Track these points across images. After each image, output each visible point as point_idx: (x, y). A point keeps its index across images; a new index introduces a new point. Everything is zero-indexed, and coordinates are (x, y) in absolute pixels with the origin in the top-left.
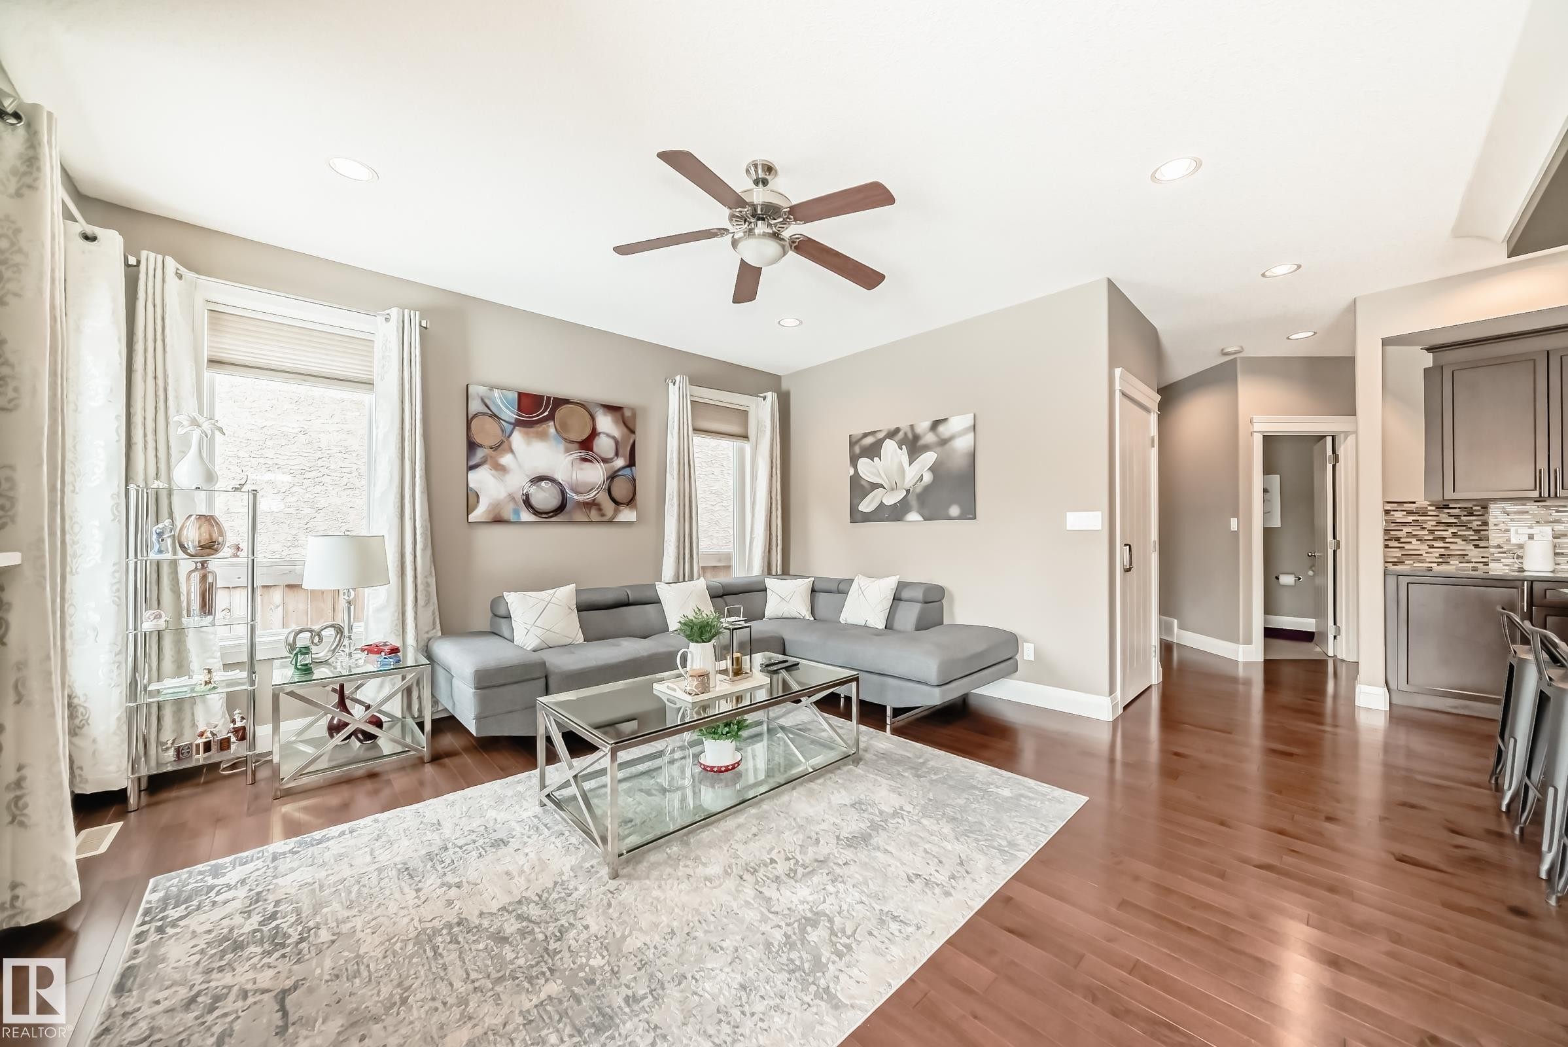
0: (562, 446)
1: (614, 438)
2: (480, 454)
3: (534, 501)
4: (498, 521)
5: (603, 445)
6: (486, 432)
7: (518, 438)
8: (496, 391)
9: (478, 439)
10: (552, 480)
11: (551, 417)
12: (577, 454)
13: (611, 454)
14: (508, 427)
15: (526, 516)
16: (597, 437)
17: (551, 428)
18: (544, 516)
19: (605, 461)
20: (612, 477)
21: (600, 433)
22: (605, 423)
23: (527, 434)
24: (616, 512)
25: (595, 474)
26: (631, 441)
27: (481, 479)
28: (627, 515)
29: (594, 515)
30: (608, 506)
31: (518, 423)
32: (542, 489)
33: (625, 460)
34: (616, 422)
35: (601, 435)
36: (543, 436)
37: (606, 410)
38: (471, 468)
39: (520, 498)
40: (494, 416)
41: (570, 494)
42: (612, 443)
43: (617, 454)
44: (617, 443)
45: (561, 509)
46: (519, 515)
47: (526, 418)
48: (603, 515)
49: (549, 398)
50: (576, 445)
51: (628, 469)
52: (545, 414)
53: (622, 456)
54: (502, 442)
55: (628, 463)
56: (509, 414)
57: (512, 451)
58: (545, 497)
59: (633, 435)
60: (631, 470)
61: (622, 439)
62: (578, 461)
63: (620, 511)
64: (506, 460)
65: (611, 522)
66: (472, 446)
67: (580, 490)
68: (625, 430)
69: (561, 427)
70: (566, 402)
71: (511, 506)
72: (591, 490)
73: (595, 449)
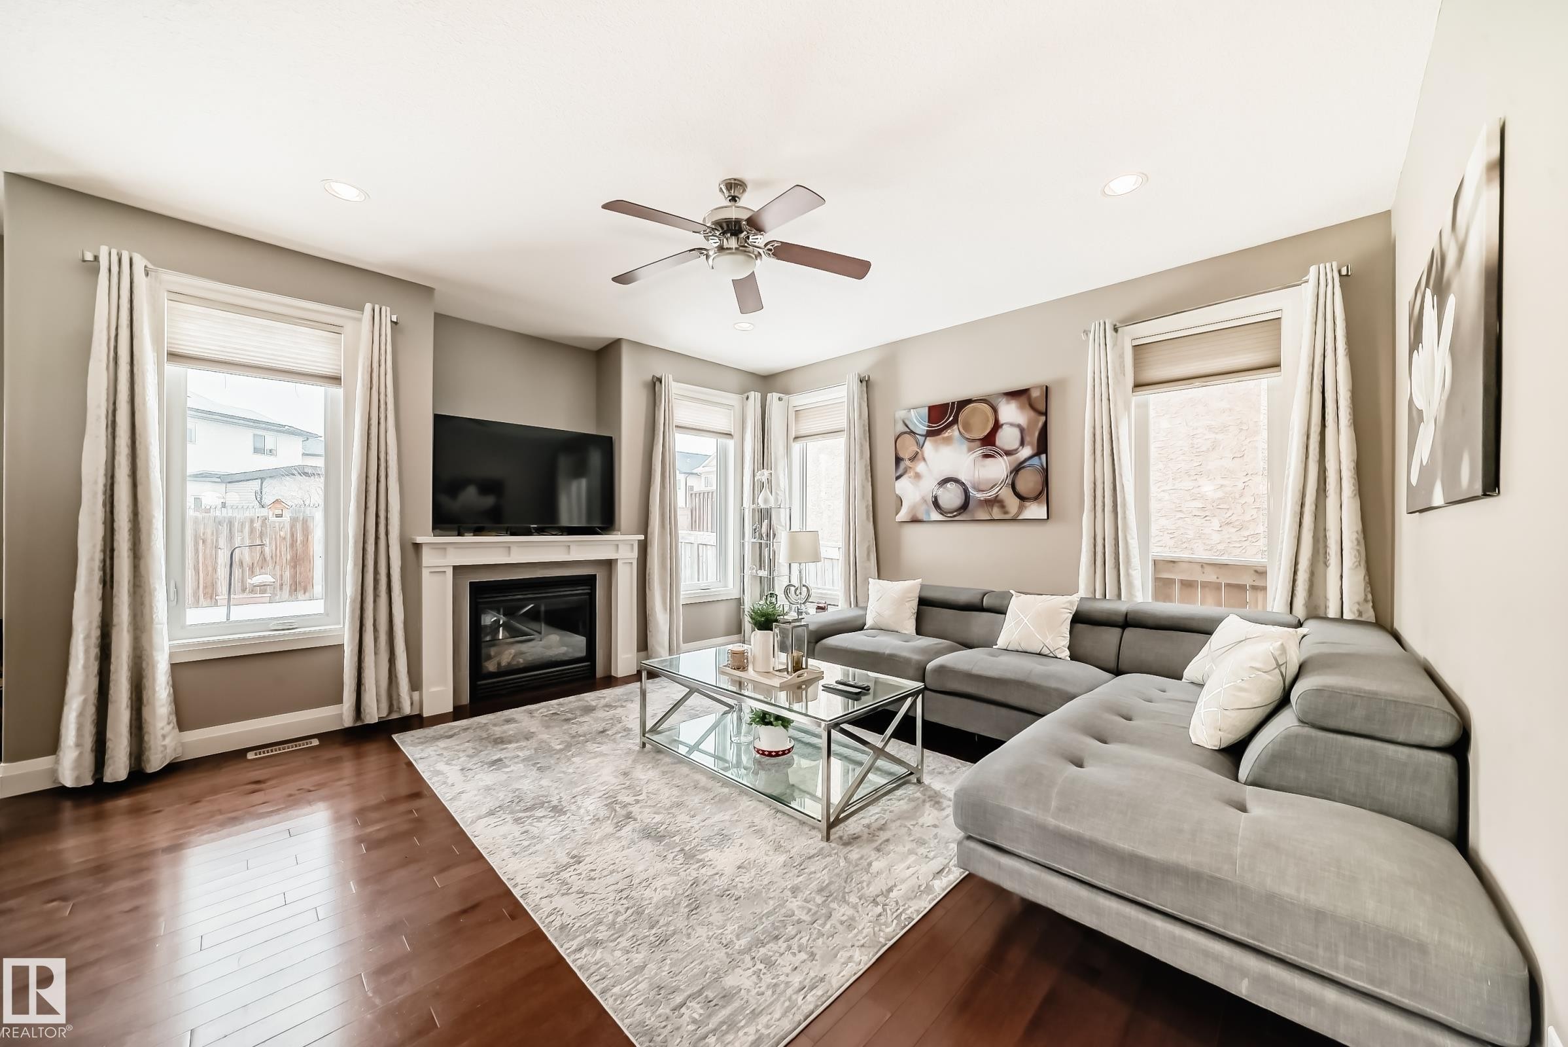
0: (965, 446)
1: (1019, 426)
2: (902, 466)
3: (941, 502)
4: (915, 521)
5: (1008, 437)
6: (908, 447)
7: (929, 446)
8: (912, 410)
9: (901, 455)
10: (956, 481)
11: (955, 421)
12: (979, 452)
13: (1015, 444)
14: (921, 439)
15: (935, 516)
16: (1000, 430)
17: (954, 432)
18: (949, 515)
19: (1008, 453)
20: (1017, 469)
21: (1002, 425)
22: (1010, 413)
23: (936, 441)
24: (1021, 509)
25: (998, 469)
26: (1040, 424)
27: (904, 487)
28: (1036, 511)
29: (996, 513)
30: (1012, 503)
31: (930, 434)
32: (948, 490)
33: (1033, 449)
34: (1021, 407)
35: (1004, 427)
36: (949, 440)
37: (1009, 398)
38: (898, 478)
39: (930, 500)
40: (912, 432)
41: (972, 492)
42: (1016, 433)
43: (1022, 443)
44: (1022, 430)
45: (964, 507)
46: (929, 515)
47: (936, 427)
48: (1006, 513)
49: (953, 403)
50: (978, 443)
51: (1036, 458)
52: (951, 418)
53: (1028, 444)
54: (917, 453)
55: (1035, 451)
56: (921, 428)
57: (924, 459)
58: (951, 497)
59: (1043, 418)
60: (1040, 459)
61: (1028, 426)
62: (980, 458)
63: (1026, 507)
64: (920, 467)
65: (1014, 520)
66: (898, 460)
67: (982, 487)
68: (1032, 414)
69: (964, 428)
70: (969, 402)
71: (924, 507)
72: (992, 488)
73: (997, 443)
